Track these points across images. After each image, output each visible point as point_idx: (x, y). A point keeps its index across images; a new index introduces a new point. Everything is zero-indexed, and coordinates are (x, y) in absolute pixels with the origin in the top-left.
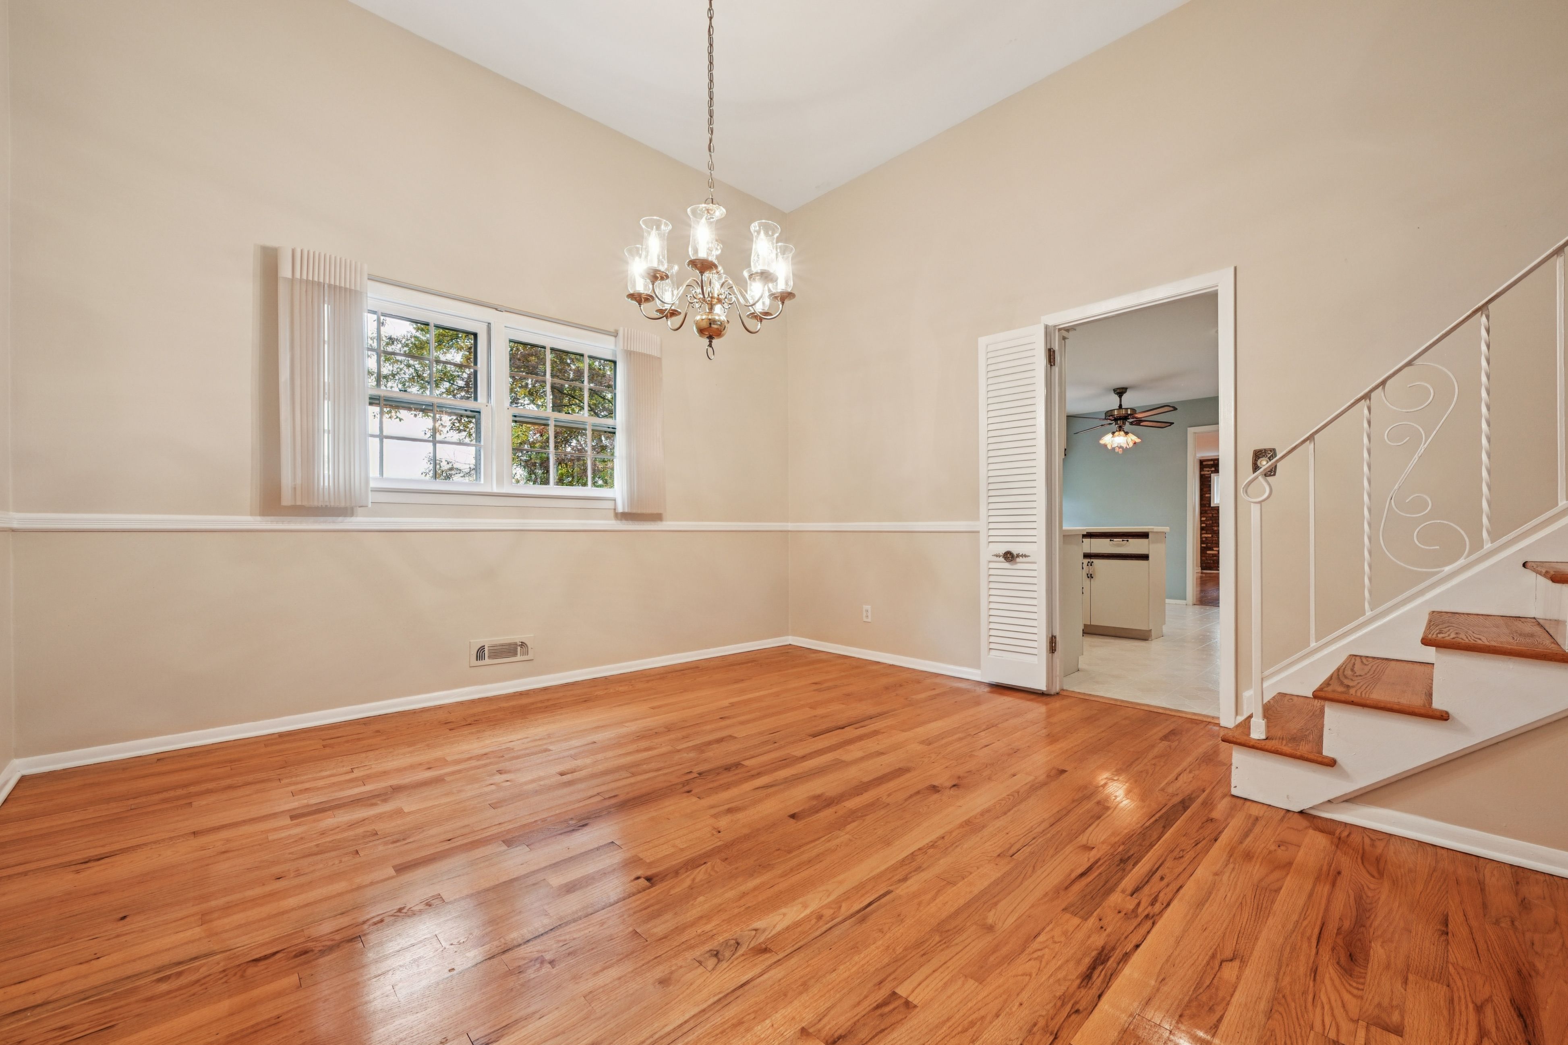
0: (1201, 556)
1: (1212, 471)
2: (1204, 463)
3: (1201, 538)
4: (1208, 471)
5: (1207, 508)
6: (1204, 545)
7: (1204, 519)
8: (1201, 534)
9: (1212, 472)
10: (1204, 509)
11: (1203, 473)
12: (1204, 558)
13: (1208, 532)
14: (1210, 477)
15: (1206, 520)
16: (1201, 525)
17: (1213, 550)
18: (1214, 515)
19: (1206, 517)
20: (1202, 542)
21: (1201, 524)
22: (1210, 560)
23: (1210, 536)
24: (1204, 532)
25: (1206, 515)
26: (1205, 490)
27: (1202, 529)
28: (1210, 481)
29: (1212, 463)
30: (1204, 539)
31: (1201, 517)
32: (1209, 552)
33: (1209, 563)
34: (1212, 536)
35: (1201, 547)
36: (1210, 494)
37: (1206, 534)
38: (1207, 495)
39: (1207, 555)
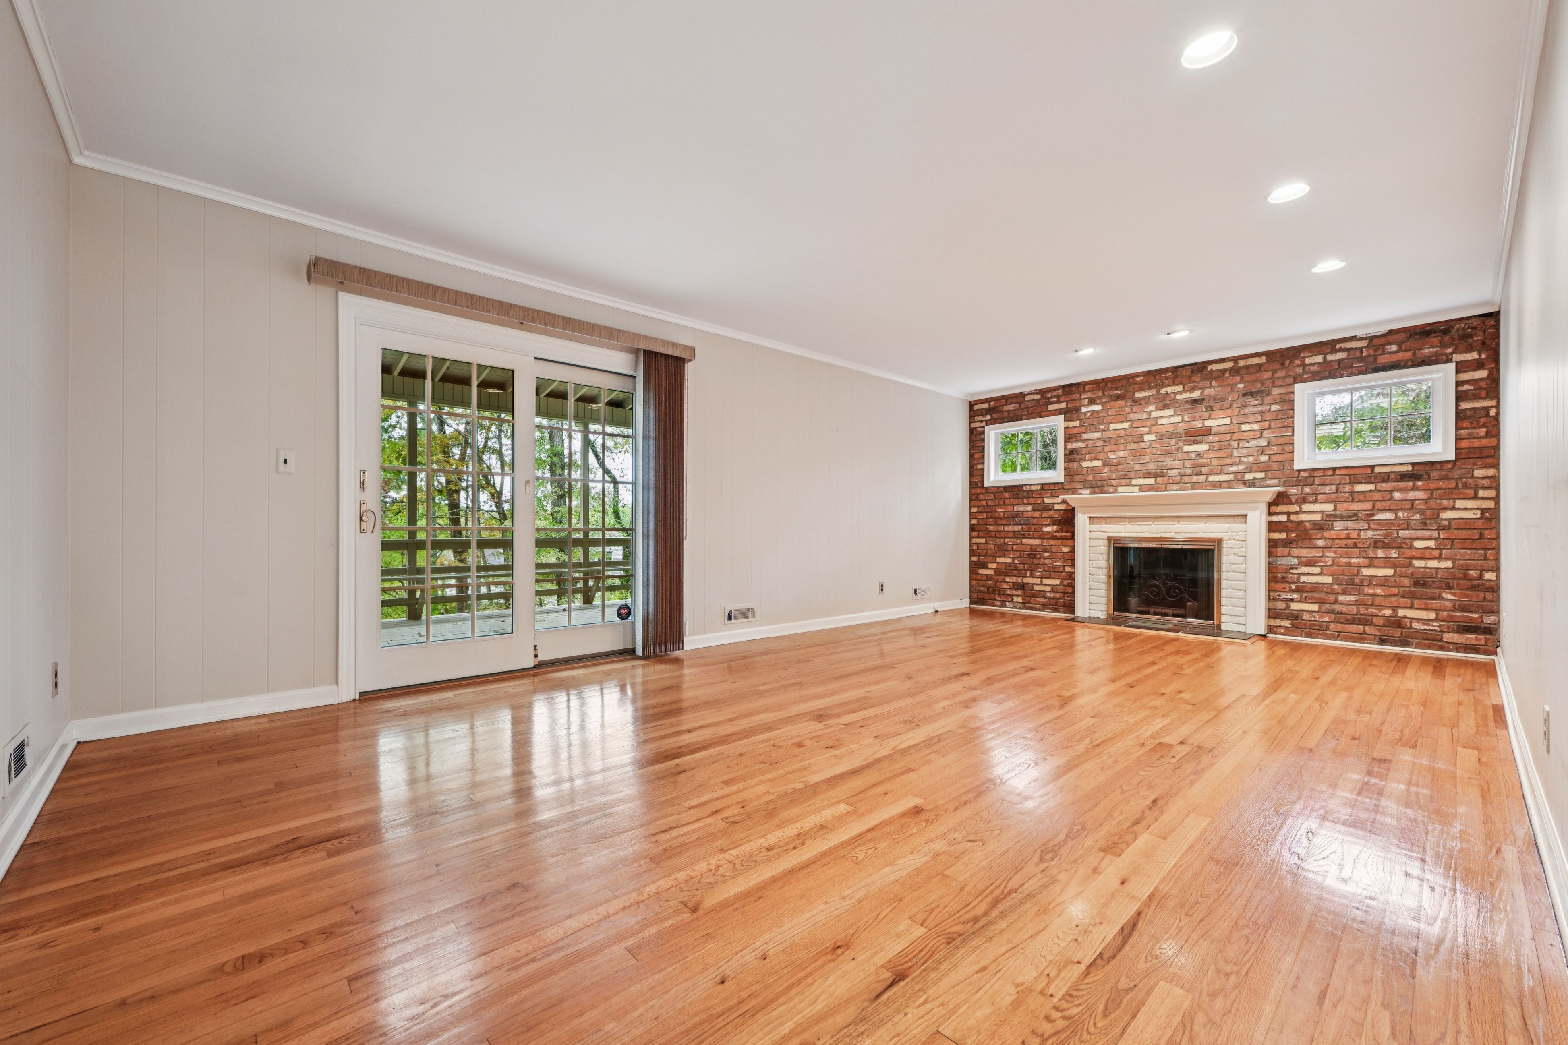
0: (971, 579)
1: (986, 421)
2: (976, 407)
3: (971, 545)
4: (981, 422)
5: (979, 491)
6: (975, 559)
7: (974, 510)
8: (971, 538)
9: (988, 423)
10: (974, 491)
11: (973, 425)
12: (974, 583)
13: (981, 534)
14: (983, 433)
15: (978, 512)
16: (970, 521)
17: (987, 568)
18: (989, 503)
19: (978, 507)
20: (972, 553)
21: (971, 519)
22: (984, 586)
23: (983, 541)
24: (975, 534)
25: (977, 503)
26: (977, 456)
27: (972, 528)
28: (983, 440)
29: (986, 405)
30: (975, 547)
31: (971, 507)
32: (982, 571)
33: (981, 591)
34: (986, 543)
35: (971, 562)
36: (983, 463)
37: (978, 537)
38: (979, 467)
39: (979, 577)
